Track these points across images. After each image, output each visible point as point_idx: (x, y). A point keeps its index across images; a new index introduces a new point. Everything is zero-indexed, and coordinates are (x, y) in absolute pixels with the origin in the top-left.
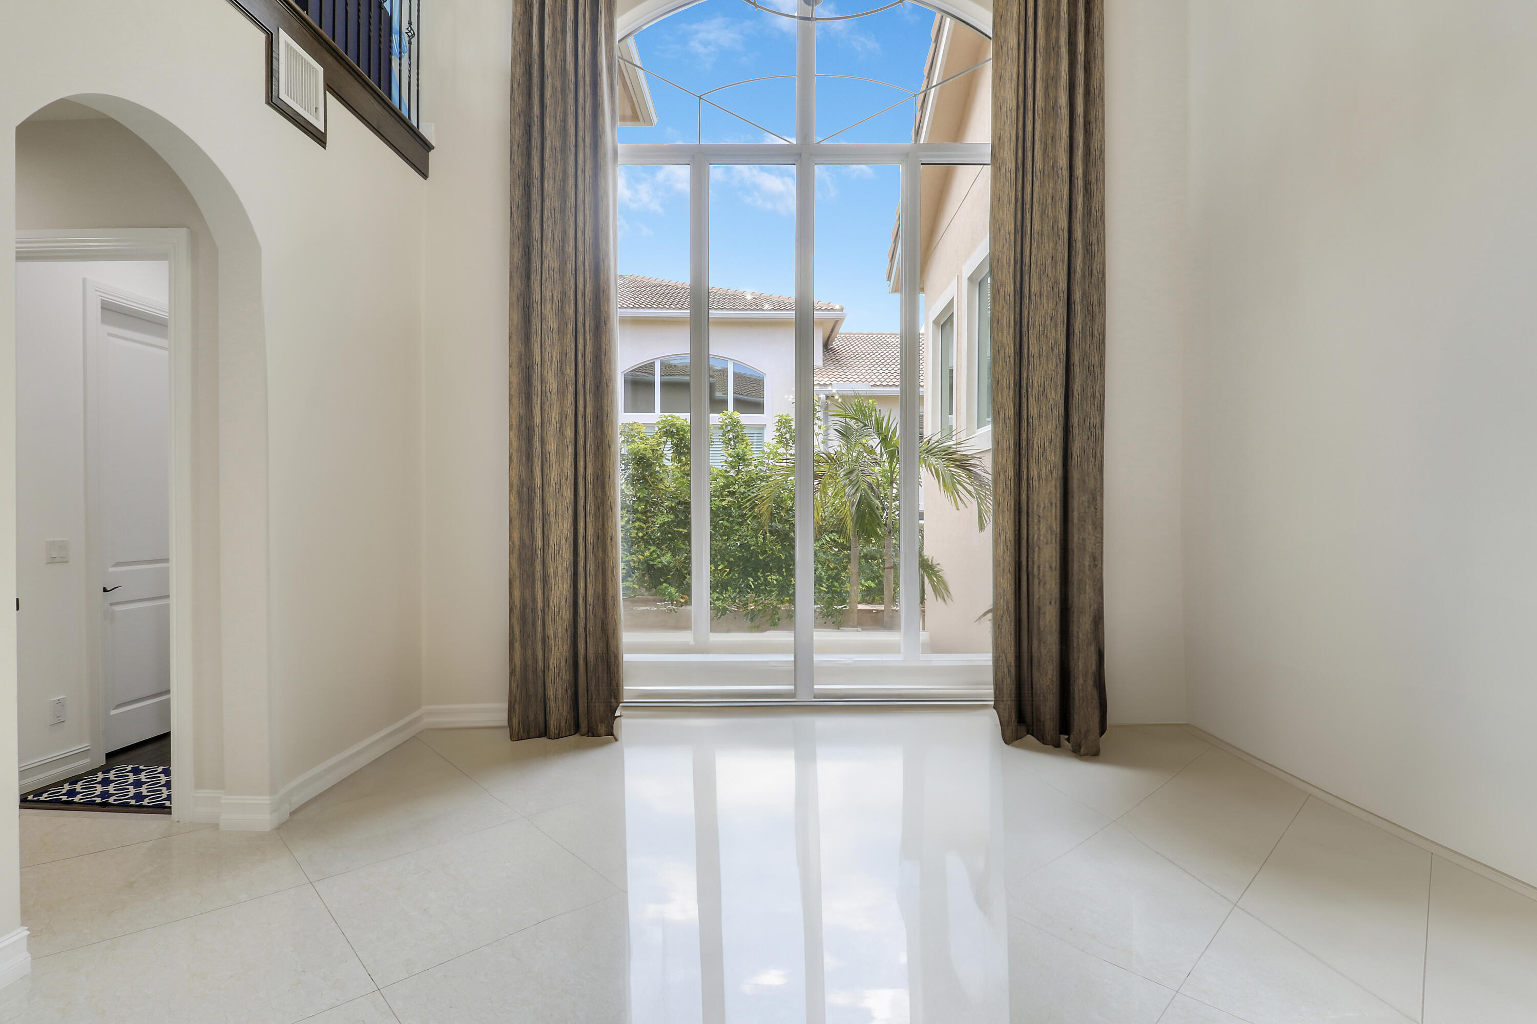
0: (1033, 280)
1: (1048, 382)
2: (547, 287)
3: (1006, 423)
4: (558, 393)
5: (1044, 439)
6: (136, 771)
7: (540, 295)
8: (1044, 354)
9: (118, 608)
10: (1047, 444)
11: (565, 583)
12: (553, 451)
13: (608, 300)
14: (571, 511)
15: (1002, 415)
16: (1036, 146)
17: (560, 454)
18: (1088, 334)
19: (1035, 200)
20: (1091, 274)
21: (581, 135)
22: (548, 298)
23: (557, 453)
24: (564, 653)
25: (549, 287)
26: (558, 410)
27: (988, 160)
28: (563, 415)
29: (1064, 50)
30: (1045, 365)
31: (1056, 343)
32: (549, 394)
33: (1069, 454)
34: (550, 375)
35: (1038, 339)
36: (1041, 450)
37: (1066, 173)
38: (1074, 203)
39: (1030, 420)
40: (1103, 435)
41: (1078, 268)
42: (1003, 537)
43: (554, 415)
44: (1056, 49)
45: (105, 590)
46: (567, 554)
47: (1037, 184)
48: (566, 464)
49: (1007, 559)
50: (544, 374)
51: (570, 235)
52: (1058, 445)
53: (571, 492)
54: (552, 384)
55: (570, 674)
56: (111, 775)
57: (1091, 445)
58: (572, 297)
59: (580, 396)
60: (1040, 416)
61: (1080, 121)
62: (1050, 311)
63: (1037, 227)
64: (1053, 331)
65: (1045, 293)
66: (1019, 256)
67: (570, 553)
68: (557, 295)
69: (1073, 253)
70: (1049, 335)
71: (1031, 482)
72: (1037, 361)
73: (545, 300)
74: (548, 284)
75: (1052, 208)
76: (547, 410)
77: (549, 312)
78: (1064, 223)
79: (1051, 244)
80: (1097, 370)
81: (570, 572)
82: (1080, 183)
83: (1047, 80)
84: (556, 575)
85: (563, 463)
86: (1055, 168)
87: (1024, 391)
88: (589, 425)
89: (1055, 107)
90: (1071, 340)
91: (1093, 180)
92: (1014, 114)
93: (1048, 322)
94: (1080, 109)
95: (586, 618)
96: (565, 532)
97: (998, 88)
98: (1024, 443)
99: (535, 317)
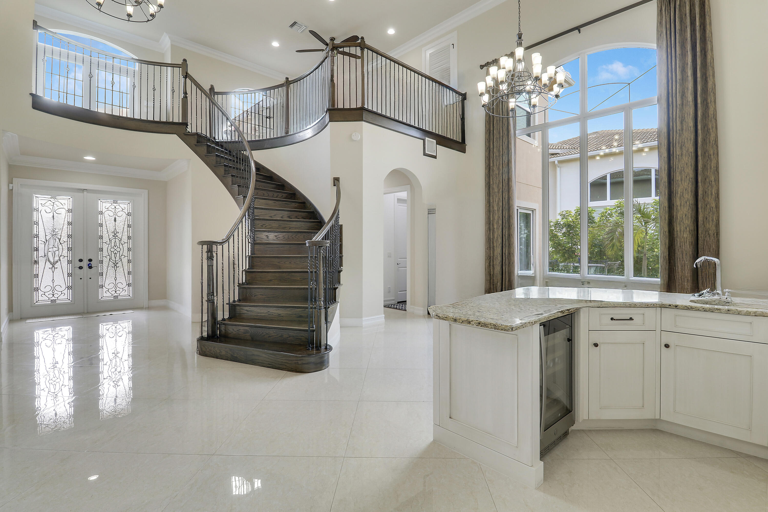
4: (497, 211)
6: (403, 305)
9: (400, 269)
13: (511, 181)
14: (501, 245)
28: (499, 217)
30: (684, 184)
32: (495, 211)
34: (495, 206)
36: (681, 219)
45: (398, 264)
53: (501, 240)
54: (496, 208)
56: (398, 305)
57: (712, 215)
62: (686, 162)
64: (688, 169)
67: (501, 258)
72: (678, 182)
76: (494, 216)
77: (495, 187)
85: (499, 232)
87: (673, 196)
88: (506, 219)
91: (709, 102)
96: (499, 252)
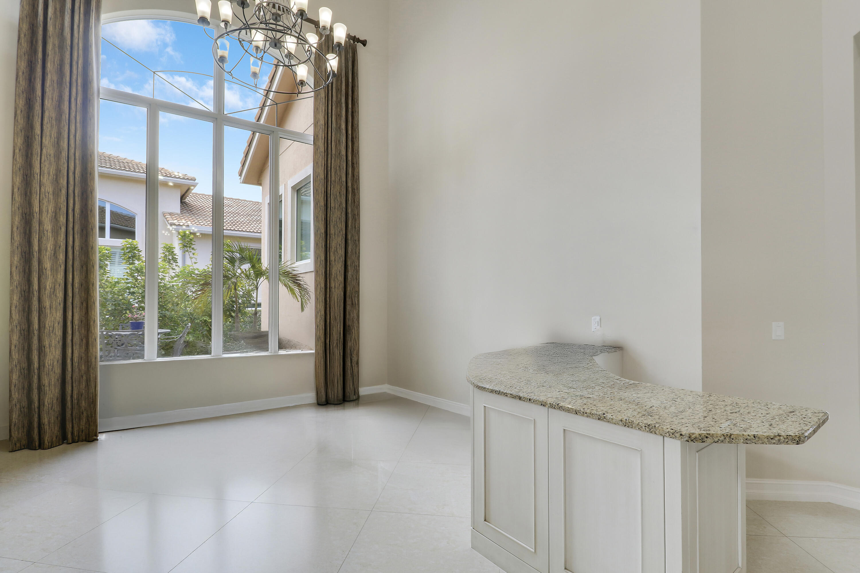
0: (332, 202)
1: (338, 246)
2: (46, 165)
3: (321, 263)
4: (52, 232)
5: (337, 270)
7: (39, 169)
8: (337, 234)
10: (338, 273)
11: (57, 350)
12: (49, 268)
15: (319, 259)
16: (333, 144)
17: (54, 270)
18: (353, 227)
19: (332, 167)
20: (354, 202)
21: (75, 78)
22: (46, 172)
23: (52, 269)
24: (56, 395)
25: (47, 165)
26: (52, 242)
27: (312, 143)
29: (344, 105)
30: (337, 239)
31: (341, 230)
32: (46, 232)
33: (347, 277)
34: (47, 220)
35: (334, 227)
37: (345, 158)
38: (348, 171)
39: (331, 262)
40: (359, 269)
41: (350, 199)
42: (319, 314)
43: (49, 246)
44: (340, 103)
46: (59, 332)
47: (333, 160)
48: (59, 276)
49: (321, 323)
50: (42, 219)
51: (65, 136)
52: (342, 273)
53: (62, 293)
54: (48, 226)
55: (59, 407)
57: (355, 274)
58: (66, 174)
59: (70, 235)
60: (335, 261)
61: (350, 137)
62: (339, 216)
63: (333, 178)
64: (340, 224)
65: (337, 207)
66: (326, 189)
67: (61, 332)
68: (52, 171)
69: (348, 192)
70: (338, 226)
71: (331, 289)
72: (333, 236)
73: (44, 173)
74: (47, 163)
75: (339, 171)
76: (44, 242)
77: (47, 181)
78: (344, 179)
79: (339, 187)
80: (357, 242)
81: (61, 343)
82: (350, 163)
83: (337, 115)
84: (50, 346)
85: (57, 276)
86: (340, 154)
87: (328, 249)
88: (77, 253)
89: (340, 128)
90: (347, 229)
92: (323, 127)
93: (338, 220)
94: (350, 132)
95: (72, 371)
97: (316, 113)
98: (328, 272)
99: (35, 183)
